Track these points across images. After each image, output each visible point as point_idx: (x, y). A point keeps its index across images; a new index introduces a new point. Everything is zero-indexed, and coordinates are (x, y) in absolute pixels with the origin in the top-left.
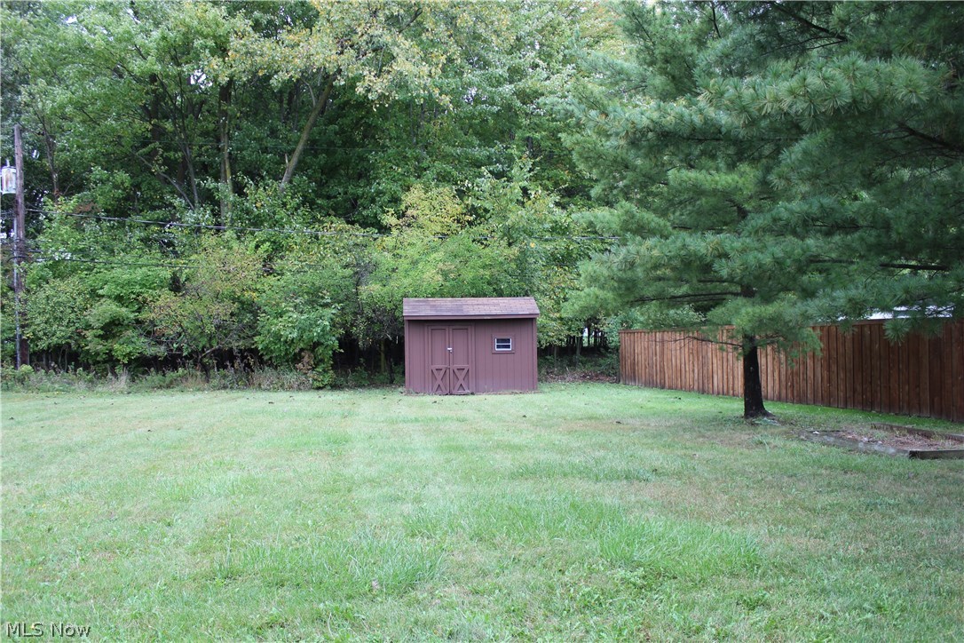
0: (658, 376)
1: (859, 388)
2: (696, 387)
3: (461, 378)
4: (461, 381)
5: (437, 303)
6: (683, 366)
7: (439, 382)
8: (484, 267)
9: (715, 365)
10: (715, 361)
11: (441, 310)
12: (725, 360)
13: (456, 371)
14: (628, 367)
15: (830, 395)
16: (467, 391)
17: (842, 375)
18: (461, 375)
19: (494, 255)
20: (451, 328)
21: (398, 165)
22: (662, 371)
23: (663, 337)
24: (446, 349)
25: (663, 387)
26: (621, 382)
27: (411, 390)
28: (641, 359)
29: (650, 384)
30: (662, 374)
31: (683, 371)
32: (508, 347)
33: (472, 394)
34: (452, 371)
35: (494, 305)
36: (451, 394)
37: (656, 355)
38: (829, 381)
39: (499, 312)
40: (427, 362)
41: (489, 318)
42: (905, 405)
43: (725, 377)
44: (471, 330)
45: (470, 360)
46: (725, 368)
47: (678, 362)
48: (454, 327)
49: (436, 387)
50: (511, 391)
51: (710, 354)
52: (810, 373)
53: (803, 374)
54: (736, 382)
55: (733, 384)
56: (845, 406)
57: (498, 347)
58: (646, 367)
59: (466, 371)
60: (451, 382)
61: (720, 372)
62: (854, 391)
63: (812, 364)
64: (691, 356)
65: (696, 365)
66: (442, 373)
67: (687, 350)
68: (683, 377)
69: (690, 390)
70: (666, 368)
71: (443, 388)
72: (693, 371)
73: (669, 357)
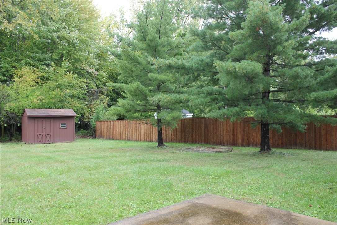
0: (112, 136)
1: (183, 137)
2: (126, 139)
3: (48, 137)
4: (48, 139)
5: (39, 111)
6: (121, 132)
7: (40, 139)
8: (52, 98)
9: (134, 132)
10: (134, 130)
11: (41, 113)
12: (137, 130)
13: (46, 135)
14: (99, 133)
15: (174, 139)
16: (50, 142)
17: (178, 134)
18: (48, 136)
19: (55, 94)
20: (45, 119)
21: (8, 57)
22: (113, 133)
23: (113, 123)
24: (43, 127)
25: (113, 139)
26: (96, 138)
27: (29, 142)
28: (105, 130)
29: (108, 138)
30: (113, 135)
31: (122, 134)
32: (65, 126)
33: (52, 143)
34: (45, 135)
35: (60, 112)
36: (45, 143)
37: (111, 129)
38: (174, 135)
39: (62, 114)
40: (35, 132)
41: (59, 116)
42: (197, 141)
43: (138, 135)
44: (52, 120)
45: (51, 132)
46: (137, 132)
47: (120, 131)
48: (46, 119)
49: (39, 141)
50: (66, 142)
51: (132, 128)
52: (167, 133)
53: (165, 134)
54: (142, 137)
55: (141, 137)
56: (179, 142)
57: (62, 126)
58: (107, 133)
59: (50, 135)
60: (44, 139)
61: (136, 134)
62: (182, 138)
63: (168, 131)
64: (125, 129)
65: (126, 132)
66: (41, 136)
67: (123, 127)
68: (122, 136)
69: (124, 140)
70: (114, 133)
71: (41, 141)
72: (125, 134)
73: (116, 129)
